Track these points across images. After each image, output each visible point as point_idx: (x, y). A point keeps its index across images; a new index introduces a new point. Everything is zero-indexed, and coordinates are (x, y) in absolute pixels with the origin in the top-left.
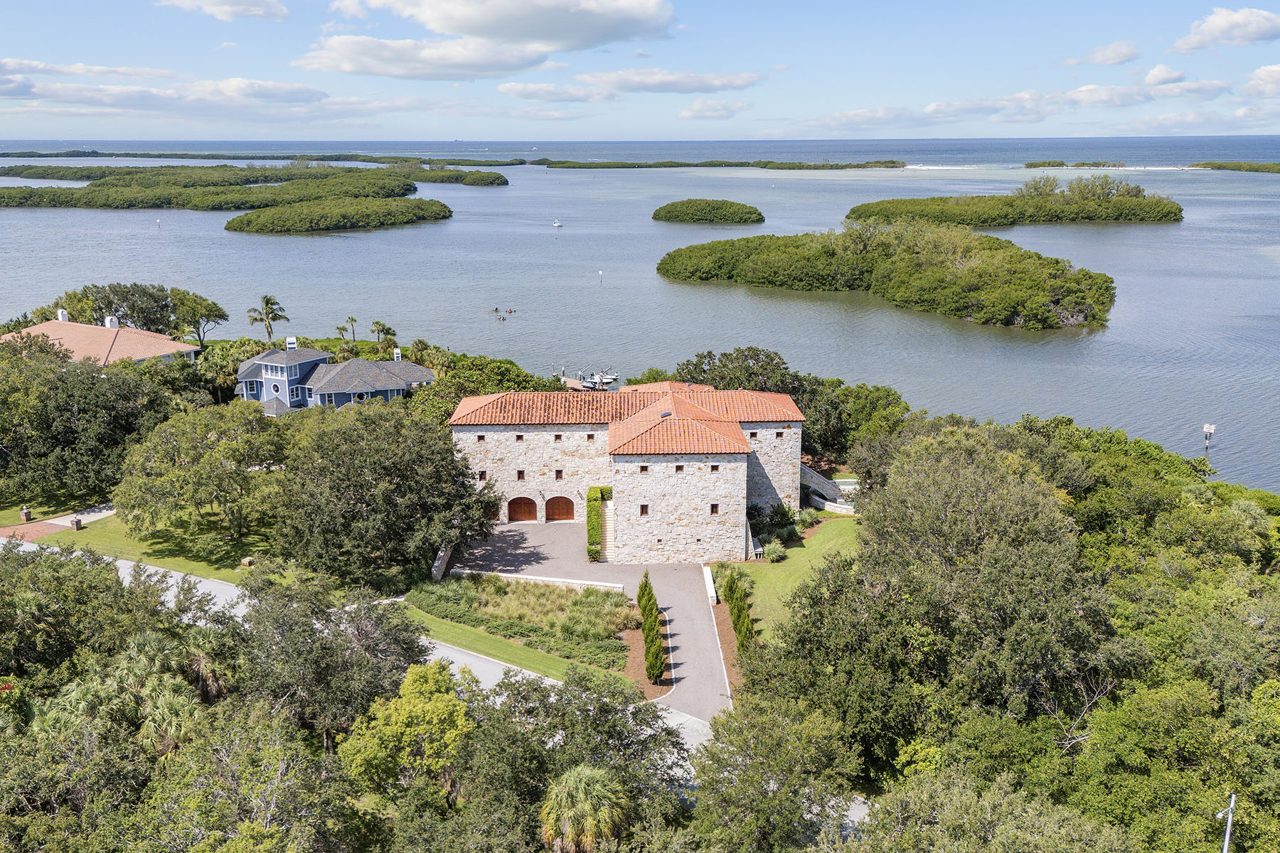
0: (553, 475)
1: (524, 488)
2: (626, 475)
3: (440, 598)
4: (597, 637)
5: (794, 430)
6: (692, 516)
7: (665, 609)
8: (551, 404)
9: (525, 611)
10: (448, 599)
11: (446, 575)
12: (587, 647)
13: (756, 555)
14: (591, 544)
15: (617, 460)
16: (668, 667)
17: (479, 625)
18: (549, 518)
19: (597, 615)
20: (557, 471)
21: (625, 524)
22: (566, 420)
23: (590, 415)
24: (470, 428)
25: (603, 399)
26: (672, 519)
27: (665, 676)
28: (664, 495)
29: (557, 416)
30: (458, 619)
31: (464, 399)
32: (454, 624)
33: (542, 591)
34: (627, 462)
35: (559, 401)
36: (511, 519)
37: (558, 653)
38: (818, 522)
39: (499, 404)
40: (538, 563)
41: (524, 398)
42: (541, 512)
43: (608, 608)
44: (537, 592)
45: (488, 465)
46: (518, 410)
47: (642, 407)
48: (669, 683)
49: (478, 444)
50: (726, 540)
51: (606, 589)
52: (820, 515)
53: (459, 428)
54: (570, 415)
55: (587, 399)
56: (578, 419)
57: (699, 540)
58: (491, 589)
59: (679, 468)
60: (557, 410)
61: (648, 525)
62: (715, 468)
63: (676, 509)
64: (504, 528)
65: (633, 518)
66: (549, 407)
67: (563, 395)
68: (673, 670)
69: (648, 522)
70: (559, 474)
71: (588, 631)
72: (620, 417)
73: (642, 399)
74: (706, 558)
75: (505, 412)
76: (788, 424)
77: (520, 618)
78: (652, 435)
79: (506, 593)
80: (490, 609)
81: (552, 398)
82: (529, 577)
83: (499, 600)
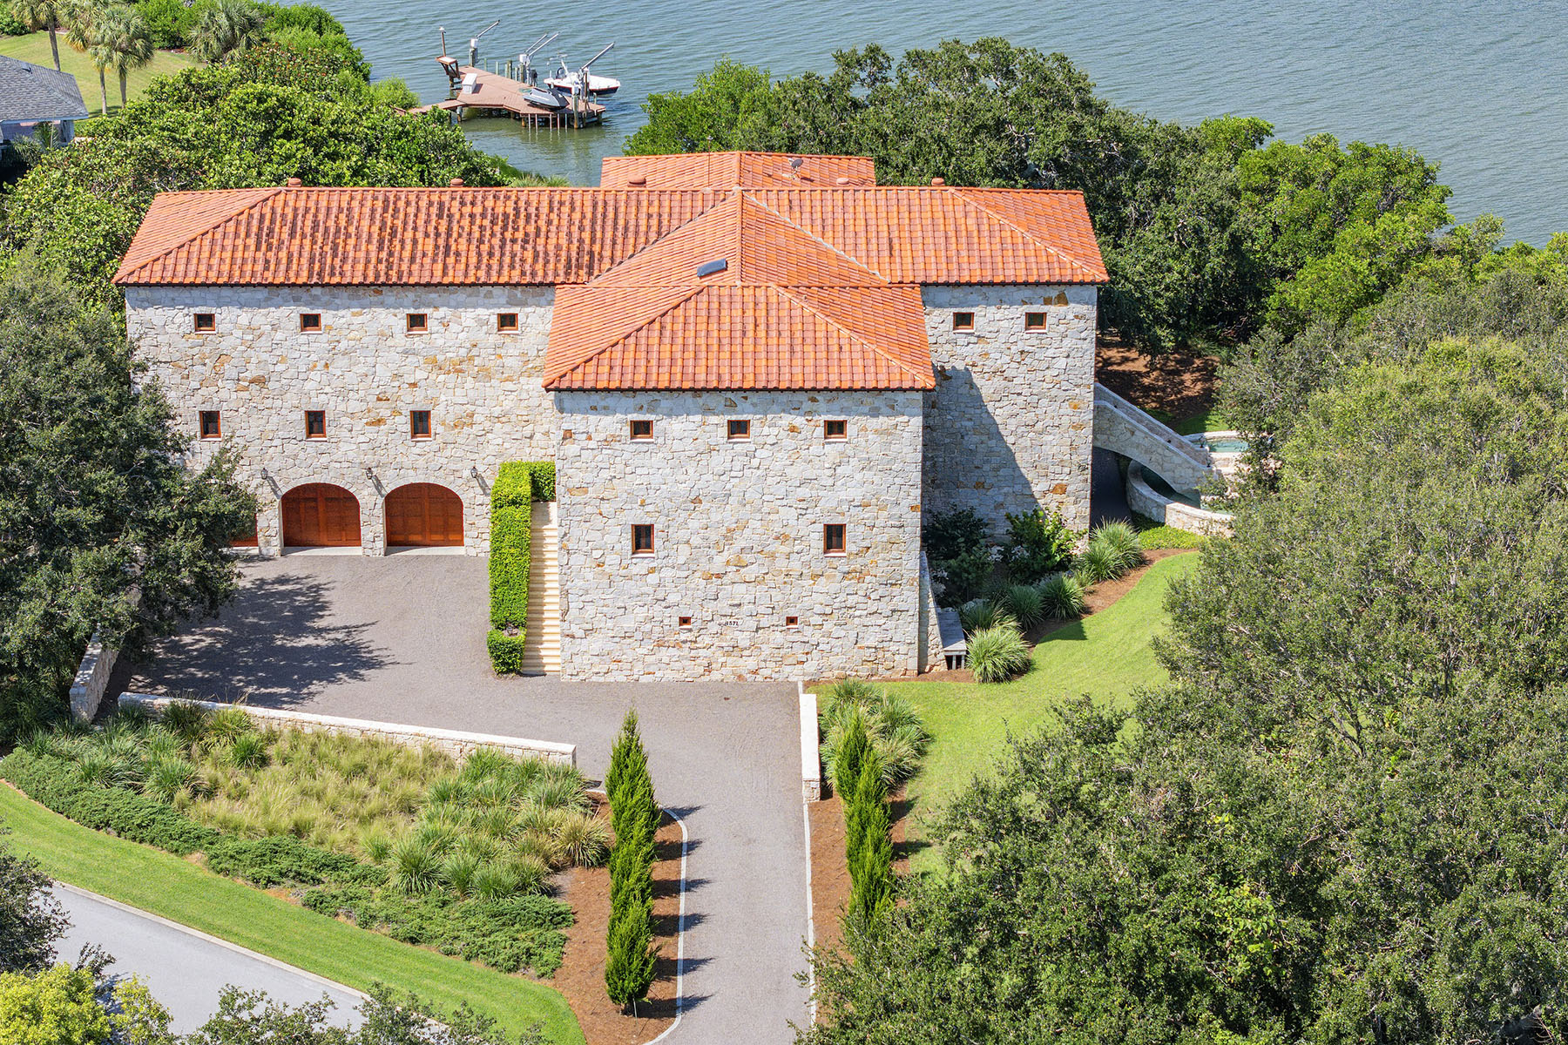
0: (404, 422)
1: (324, 459)
2: (592, 444)
3: (89, 774)
4: (496, 889)
5: (1075, 308)
6: (773, 556)
7: (683, 813)
8: (399, 223)
9: (313, 812)
10: (110, 777)
11: (107, 710)
12: (466, 914)
13: (949, 659)
14: (501, 626)
15: (566, 405)
16: (667, 969)
17: (191, 850)
18: (395, 541)
19: (499, 829)
20: (414, 413)
21: (590, 576)
22: (438, 273)
23: (507, 259)
24: (171, 293)
25: (544, 210)
26: (718, 564)
27: (658, 991)
28: (697, 500)
29: (412, 260)
30: (139, 831)
31: (161, 199)
32: (127, 844)
33: (358, 758)
34: (594, 408)
35: (422, 216)
36: (292, 541)
37: (388, 929)
38: (1141, 562)
39: (255, 223)
40: (355, 676)
41: (323, 204)
42: (373, 525)
43: (528, 808)
44: (346, 761)
45: (224, 394)
46: (307, 242)
47: (653, 236)
48: (667, 1009)
49: (195, 339)
50: (867, 621)
51: (528, 756)
52: (1144, 541)
53: (144, 293)
54: (451, 260)
55: (500, 210)
56: (472, 272)
57: (792, 620)
58: (224, 750)
59: (738, 428)
60: (415, 241)
61: (653, 579)
62: (835, 428)
63: (729, 536)
64: (268, 571)
65: (611, 559)
66: (393, 234)
67: (435, 198)
68: (680, 978)
69: (652, 570)
70: (421, 422)
71: (469, 872)
72: (590, 267)
73: (653, 210)
74: (811, 667)
75: (269, 248)
76: (1060, 290)
77: (299, 831)
78: (667, 333)
79: (264, 761)
80: (220, 807)
81: (401, 204)
82: (326, 719)
83: (245, 781)
